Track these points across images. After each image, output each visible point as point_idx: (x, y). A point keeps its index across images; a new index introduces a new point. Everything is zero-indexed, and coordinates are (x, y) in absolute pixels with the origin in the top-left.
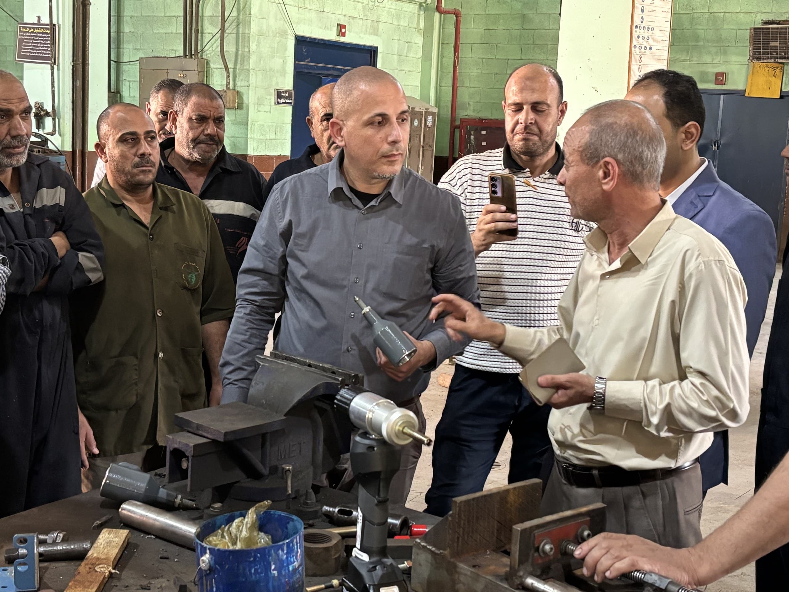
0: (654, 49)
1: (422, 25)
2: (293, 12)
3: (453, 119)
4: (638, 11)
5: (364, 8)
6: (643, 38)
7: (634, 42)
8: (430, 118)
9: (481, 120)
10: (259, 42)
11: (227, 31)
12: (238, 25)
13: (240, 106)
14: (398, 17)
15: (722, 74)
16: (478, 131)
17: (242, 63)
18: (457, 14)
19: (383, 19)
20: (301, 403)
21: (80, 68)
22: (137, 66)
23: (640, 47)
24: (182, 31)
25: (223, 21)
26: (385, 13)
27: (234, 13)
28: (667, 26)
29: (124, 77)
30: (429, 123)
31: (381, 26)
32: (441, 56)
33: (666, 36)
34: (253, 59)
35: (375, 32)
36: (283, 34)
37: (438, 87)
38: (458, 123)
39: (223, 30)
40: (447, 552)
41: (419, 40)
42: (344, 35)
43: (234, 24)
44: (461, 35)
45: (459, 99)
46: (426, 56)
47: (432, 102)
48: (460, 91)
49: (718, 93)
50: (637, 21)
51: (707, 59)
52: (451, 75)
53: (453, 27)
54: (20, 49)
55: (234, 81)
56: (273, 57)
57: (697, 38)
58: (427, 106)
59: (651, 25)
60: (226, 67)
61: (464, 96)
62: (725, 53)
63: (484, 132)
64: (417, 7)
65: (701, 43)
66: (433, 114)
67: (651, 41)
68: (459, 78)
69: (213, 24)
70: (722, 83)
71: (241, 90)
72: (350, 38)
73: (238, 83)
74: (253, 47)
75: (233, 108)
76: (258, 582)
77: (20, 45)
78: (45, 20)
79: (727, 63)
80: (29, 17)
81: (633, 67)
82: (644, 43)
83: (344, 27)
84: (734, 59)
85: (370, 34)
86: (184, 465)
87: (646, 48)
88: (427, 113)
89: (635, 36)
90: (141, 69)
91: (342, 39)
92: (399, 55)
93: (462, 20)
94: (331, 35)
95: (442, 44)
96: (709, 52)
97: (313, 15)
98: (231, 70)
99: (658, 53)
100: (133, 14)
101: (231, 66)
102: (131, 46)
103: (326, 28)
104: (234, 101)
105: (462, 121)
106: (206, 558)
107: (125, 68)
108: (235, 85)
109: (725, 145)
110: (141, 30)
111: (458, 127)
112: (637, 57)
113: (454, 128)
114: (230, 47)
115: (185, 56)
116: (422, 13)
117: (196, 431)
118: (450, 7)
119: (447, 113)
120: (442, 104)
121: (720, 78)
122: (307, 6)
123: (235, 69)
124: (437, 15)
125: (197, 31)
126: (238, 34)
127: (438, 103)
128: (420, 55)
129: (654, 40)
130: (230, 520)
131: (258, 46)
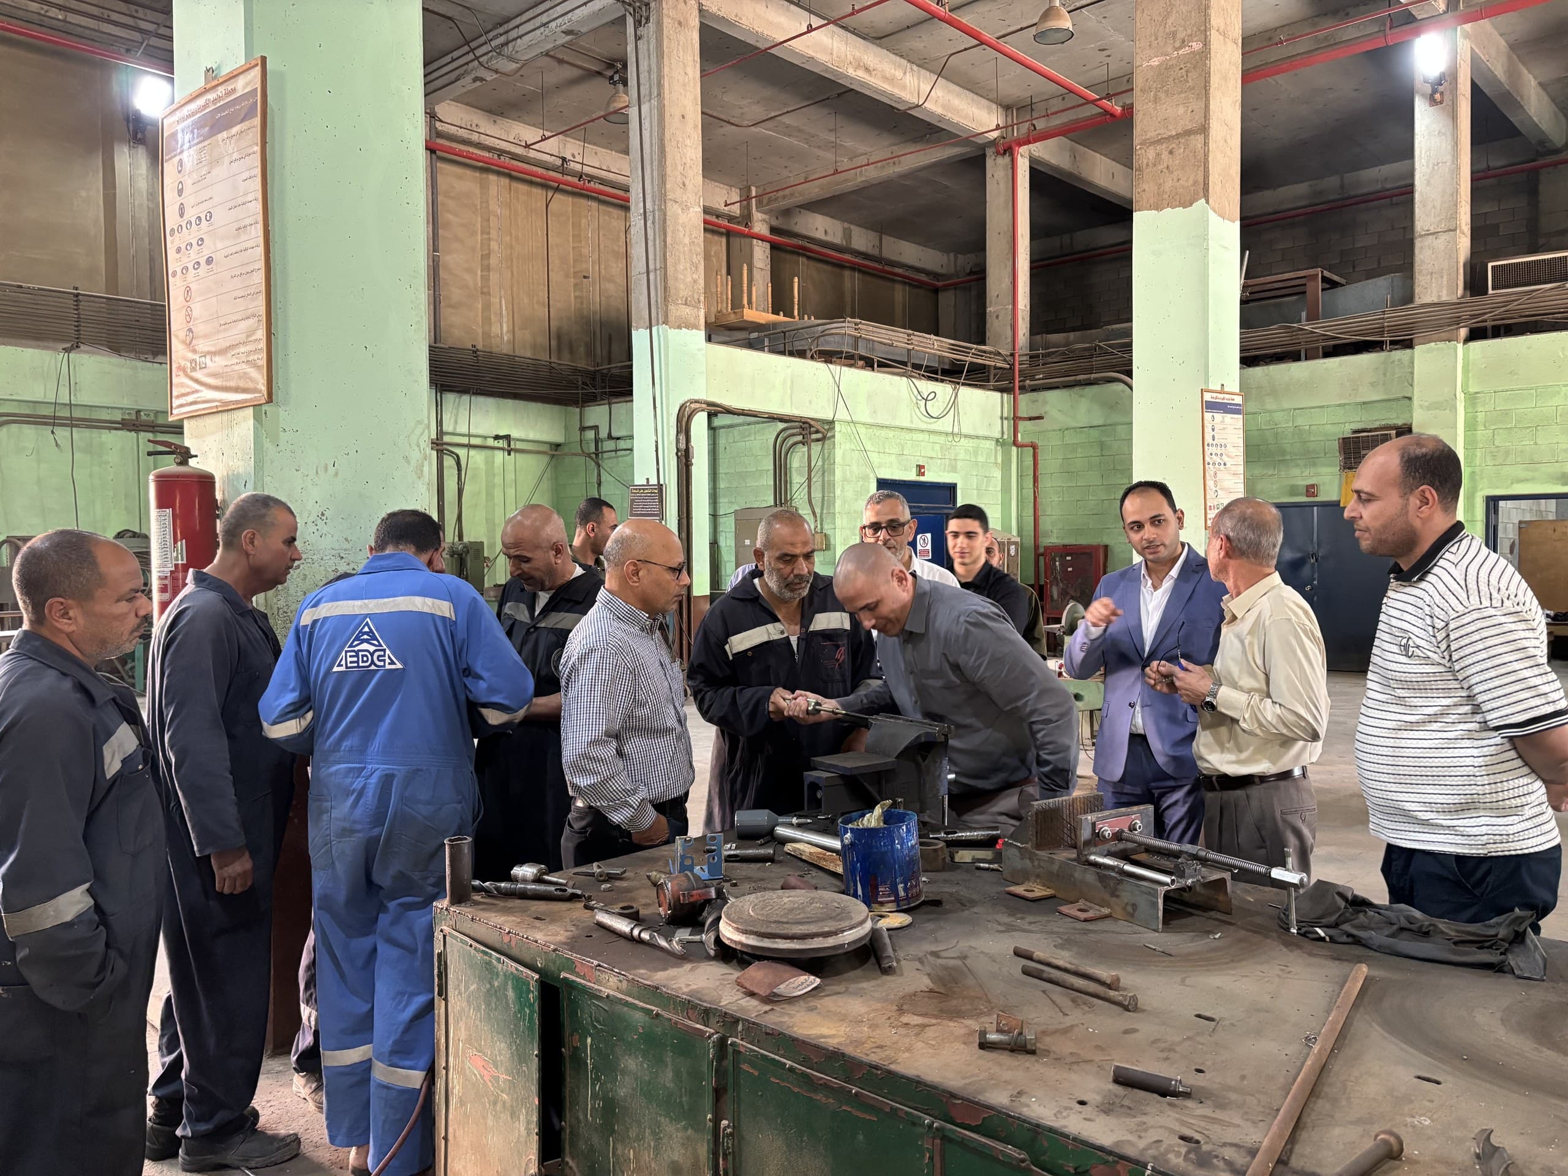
0: (1228, 465)
1: (999, 460)
2: (875, 458)
3: (1036, 547)
4: (1208, 430)
5: (941, 448)
6: (1216, 454)
7: (1207, 459)
8: (1013, 547)
9: (1065, 546)
10: (843, 488)
11: (814, 480)
12: (823, 474)
13: (828, 548)
14: (976, 453)
15: (1313, 486)
16: (1062, 557)
17: (828, 508)
18: (1034, 447)
19: (961, 457)
20: (907, 748)
21: (685, 521)
22: (732, 519)
23: (1214, 464)
24: (772, 483)
25: (810, 471)
26: (962, 452)
27: (820, 463)
28: (1240, 442)
29: (721, 528)
30: (1013, 553)
31: (959, 464)
32: (1020, 488)
33: (1240, 451)
34: (838, 503)
35: (954, 469)
36: (865, 478)
37: (1020, 518)
38: (1041, 550)
39: (809, 479)
40: (1029, 846)
41: (997, 474)
42: (923, 474)
43: (820, 473)
44: (1039, 466)
45: (1041, 527)
46: (1006, 489)
47: (1014, 532)
48: (1041, 520)
49: (1311, 505)
50: (1208, 439)
51: (1296, 472)
52: (1032, 505)
53: (1031, 459)
54: (632, 508)
55: (822, 524)
56: (856, 500)
57: (1283, 452)
58: (1009, 536)
59: (1223, 442)
60: (814, 513)
61: (1046, 523)
62: (1314, 465)
63: (1069, 558)
64: (993, 443)
65: (1288, 457)
66: (1015, 543)
67: (1224, 457)
68: (1040, 508)
69: (800, 474)
70: (1314, 495)
71: (828, 532)
72: (930, 477)
73: (826, 526)
74: (838, 492)
75: (822, 550)
76: (886, 852)
77: (632, 504)
78: (653, 481)
79: (1318, 475)
80: (639, 480)
81: (1208, 483)
82: (1218, 460)
83: (923, 467)
84: (1325, 470)
85: (949, 472)
86: (819, 795)
87: (1220, 464)
88: (1010, 543)
89: (1207, 453)
90: (736, 520)
91: (922, 479)
92: (978, 489)
93: (1039, 451)
94: (911, 476)
95: (1021, 476)
96: (1297, 465)
97: (893, 458)
98: (818, 515)
99: (1234, 468)
100: (727, 471)
101: (818, 510)
102: (726, 500)
103: (906, 469)
104: (822, 543)
105: (1046, 548)
106: (848, 835)
107: (721, 520)
108: (822, 529)
109: (1323, 557)
110: (735, 484)
111: (1042, 555)
112: (1212, 473)
113: (1037, 556)
114: (817, 495)
115: (776, 505)
116: (999, 448)
117: (828, 768)
118: (1027, 441)
119: (1030, 541)
120: (1024, 533)
121: (1311, 490)
122: (887, 450)
123: (822, 513)
124: (1014, 449)
125: (786, 482)
126: (823, 481)
127: (1020, 533)
128: (999, 488)
129: (1228, 456)
130: (863, 816)
131: (842, 491)
